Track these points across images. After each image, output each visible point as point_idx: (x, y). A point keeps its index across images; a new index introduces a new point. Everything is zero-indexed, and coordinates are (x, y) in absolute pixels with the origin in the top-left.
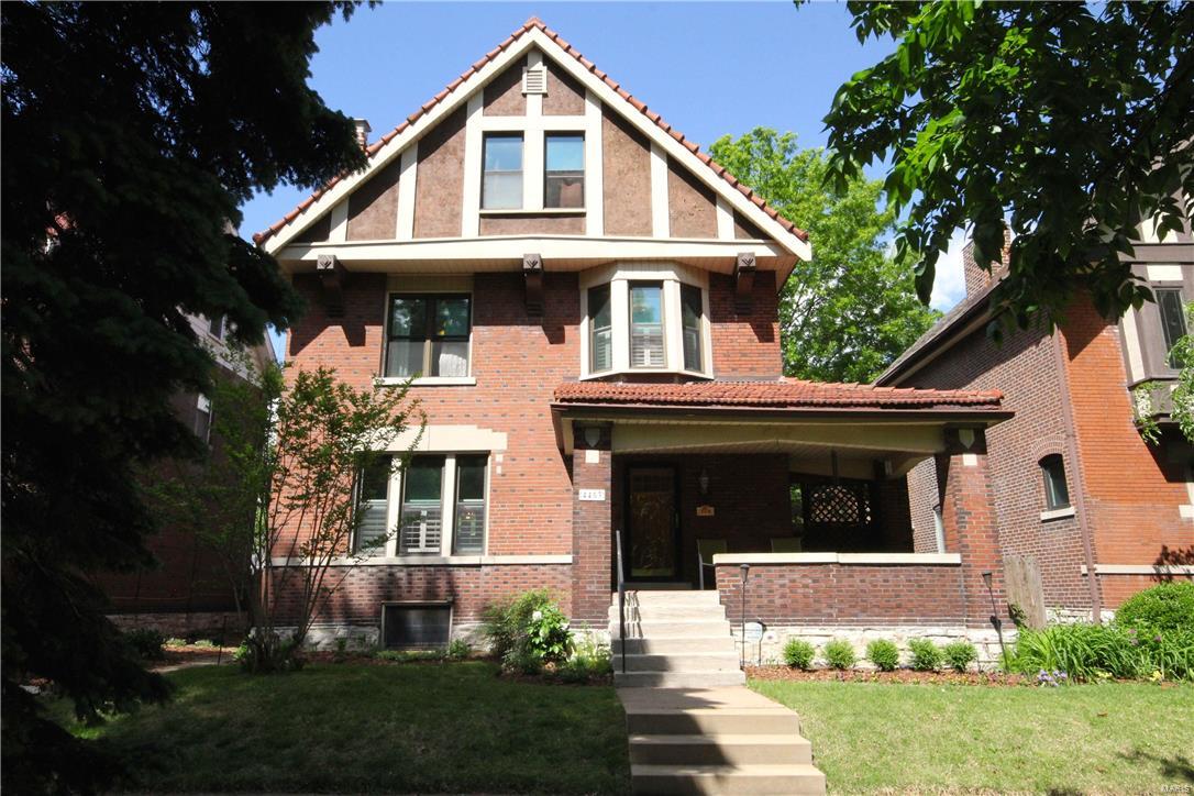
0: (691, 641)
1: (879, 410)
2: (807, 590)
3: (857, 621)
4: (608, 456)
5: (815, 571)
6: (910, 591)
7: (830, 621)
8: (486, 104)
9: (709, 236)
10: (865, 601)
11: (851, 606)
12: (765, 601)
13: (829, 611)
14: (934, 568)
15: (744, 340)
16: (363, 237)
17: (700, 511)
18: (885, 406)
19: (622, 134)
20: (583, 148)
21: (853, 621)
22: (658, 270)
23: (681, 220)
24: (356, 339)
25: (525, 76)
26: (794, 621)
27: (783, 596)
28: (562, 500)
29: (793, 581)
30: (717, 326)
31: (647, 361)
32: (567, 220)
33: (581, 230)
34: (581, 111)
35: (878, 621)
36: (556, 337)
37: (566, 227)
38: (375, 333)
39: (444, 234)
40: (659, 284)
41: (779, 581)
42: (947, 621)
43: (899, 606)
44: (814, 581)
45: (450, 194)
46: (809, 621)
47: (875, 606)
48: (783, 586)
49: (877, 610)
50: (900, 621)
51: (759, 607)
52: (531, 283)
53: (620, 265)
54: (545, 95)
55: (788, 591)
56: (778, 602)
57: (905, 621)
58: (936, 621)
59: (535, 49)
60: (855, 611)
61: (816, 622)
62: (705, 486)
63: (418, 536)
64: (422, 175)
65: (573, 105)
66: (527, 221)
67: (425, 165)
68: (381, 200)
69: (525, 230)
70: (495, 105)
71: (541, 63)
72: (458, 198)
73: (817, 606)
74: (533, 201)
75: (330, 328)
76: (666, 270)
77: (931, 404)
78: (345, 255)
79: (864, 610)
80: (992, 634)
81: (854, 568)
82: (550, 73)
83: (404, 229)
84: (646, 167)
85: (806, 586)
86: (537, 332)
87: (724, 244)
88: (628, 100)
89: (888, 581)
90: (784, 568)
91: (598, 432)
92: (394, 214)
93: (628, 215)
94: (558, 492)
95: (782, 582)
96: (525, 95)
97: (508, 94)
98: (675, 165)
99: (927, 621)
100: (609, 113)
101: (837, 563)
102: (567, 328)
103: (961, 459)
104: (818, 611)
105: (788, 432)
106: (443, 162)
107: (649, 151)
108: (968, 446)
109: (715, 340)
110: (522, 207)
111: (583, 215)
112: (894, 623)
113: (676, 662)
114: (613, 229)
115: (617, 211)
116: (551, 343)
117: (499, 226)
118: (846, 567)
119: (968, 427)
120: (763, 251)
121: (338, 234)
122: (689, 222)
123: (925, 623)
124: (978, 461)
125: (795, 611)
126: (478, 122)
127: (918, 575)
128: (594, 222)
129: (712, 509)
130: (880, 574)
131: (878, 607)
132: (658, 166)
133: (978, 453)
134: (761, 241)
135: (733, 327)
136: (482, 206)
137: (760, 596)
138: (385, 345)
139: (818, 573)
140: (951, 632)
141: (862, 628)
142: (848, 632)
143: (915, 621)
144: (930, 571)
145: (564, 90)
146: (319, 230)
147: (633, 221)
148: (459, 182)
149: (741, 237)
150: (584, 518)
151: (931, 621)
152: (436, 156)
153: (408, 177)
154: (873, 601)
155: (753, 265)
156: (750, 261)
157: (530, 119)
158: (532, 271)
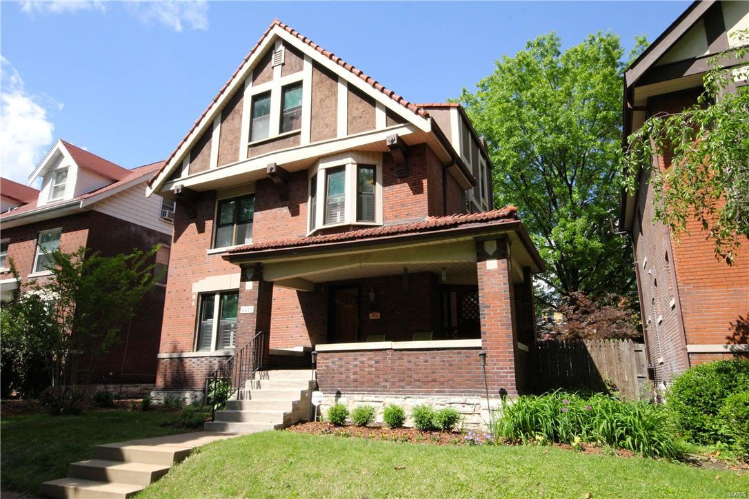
0: (267, 403)
1: (418, 233)
2: (371, 369)
3: (403, 391)
4: (257, 284)
5: (377, 355)
6: (444, 369)
7: (385, 391)
8: (254, 79)
9: (370, 129)
10: (411, 377)
11: (400, 381)
12: (344, 376)
13: (386, 384)
14: (462, 351)
15: (403, 195)
16: (196, 172)
17: (372, 316)
18: (421, 230)
19: (323, 75)
20: (302, 90)
21: (399, 391)
22: (342, 159)
23: (355, 122)
24: (201, 229)
25: (273, 56)
26: (360, 391)
27: (355, 373)
28: (294, 313)
29: (363, 362)
30: (387, 189)
31: (338, 219)
32: (292, 138)
33: (298, 143)
34: (301, 69)
35: (418, 392)
36: (295, 212)
37: (291, 143)
38: (209, 224)
39: (231, 162)
40: (341, 168)
41: (354, 362)
42: (470, 392)
43: (434, 380)
44: (376, 362)
45: (235, 138)
46: (371, 391)
47: (417, 381)
48: (356, 366)
49: (418, 383)
50: (432, 392)
51: (340, 381)
52: (276, 180)
53: (321, 160)
54: (283, 64)
55: (358, 369)
56: (352, 377)
57: (437, 392)
58: (460, 392)
59: (277, 39)
60: (401, 384)
61: (374, 392)
62: (372, 299)
63: (229, 339)
64: (223, 129)
65: (298, 66)
66: (271, 144)
67: (225, 123)
68: (204, 148)
69: (271, 150)
70: (259, 78)
71: (282, 45)
72: (238, 138)
73: (377, 380)
74: (274, 132)
75: (191, 225)
76: (347, 157)
78: (187, 183)
79: (409, 384)
80: (496, 402)
81: (404, 352)
82: (287, 50)
83: (213, 164)
84: (335, 93)
85: (371, 366)
86: (285, 211)
87: (382, 133)
88: (322, 53)
89: (427, 362)
90: (357, 353)
91: (253, 270)
92: (209, 155)
93: (323, 130)
94: (292, 309)
95: (355, 363)
96: (273, 68)
97: (265, 70)
98: (352, 88)
99: (454, 392)
100: (316, 65)
101: (391, 349)
102: (300, 205)
103: (485, 265)
104: (377, 384)
105: (367, 257)
106: (233, 120)
107: (337, 81)
108: (491, 253)
109: (385, 198)
110: (268, 136)
111: (299, 133)
112: (428, 393)
113: (247, 416)
114: (315, 139)
115: (319, 125)
116: (292, 216)
117: (258, 150)
118: (398, 352)
119: (490, 238)
120: (404, 131)
121: (185, 173)
122: (360, 122)
123: (451, 394)
124: (498, 265)
125: (362, 384)
126: (251, 91)
127: (450, 357)
128: (305, 138)
129: (379, 314)
130: (422, 357)
131: (419, 381)
132: (342, 90)
133: (498, 258)
134: (402, 125)
135: (396, 187)
136: (250, 140)
137: (341, 373)
138: (215, 230)
139: (379, 356)
140: (470, 401)
141: (404, 396)
142: (394, 399)
143: (443, 392)
144: (458, 353)
145: (294, 57)
146: (176, 173)
147: (327, 129)
148: (239, 129)
149: (391, 125)
150: (242, 324)
151: (457, 392)
152: (230, 117)
153: (216, 133)
154: (415, 376)
155: (395, 142)
156: (393, 141)
157: (274, 81)
158: (271, 174)
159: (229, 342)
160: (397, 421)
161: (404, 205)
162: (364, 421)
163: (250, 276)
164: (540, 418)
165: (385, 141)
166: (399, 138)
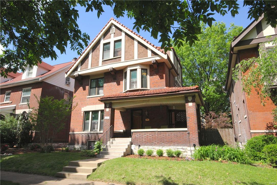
0: (117, 149)
1: (166, 94)
2: (151, 138)
3: (161, 145)
4: (110, 109)
5: (152, 133)
6: (175, 138)
7: (155, 145)
8: (104, 38)
9: (146, 57)
10: (164, 140)
11: (160, 141)
12: (141, 140)
13: (155, 142)
14: (181, 132)
15: (157, 79)
16: (83, 69)
17: (146, 120)
18: (167, 93)
19: (129, 38)
20: (121, 43)
21: (160, 145)
22: (136, 66)
23: (140, 55)
24: (84, 89)
25: (111, 30)
26: (147, 145)
27: (145, 139)
28: (119, 119)
29: (148, 135)
30: (151, 77)
31: (135, 87)
32: (118, 59)
33: (120, 61)
34: (121, 35)
35: (166, 145)
36: (119, 84)
37: (118, 60)
38: (87, 87)
39: (96, 66)
40: (136, 70)
41: (145, 135)
42: (184, 145)
43: (172, 141)
44: (152, 136)
45: (97, 58)
46: (150, 145)
47: (166, 141)
48: (145, 137)
49: (166, 142)
50: (171, 145)
51: (140, 141)
52: (112, 73)
53: (128, 67)
54: (114, 33)
55: (146, 138)
56: (144, 140)
57: (173, 145)
58: (180, 145)
59: (112, 24)
60: (161, 142)
61: (152, 145)
62: (146, 114)
64: (93, 55)
65: (120, 34)
66: (110, 60)
67: (93, 53)
68: (86, 61)
69: (110, 62)
70: (106, 37)
71: (114, 27)
72: (99, 58)
73: (152, 141)
74: (111, 56)
75: (81, 87)
76: (138, 66)
77: (179, 91)
78: (80, 73)
79: (163, 142)
80: (193, 148)
81: (161, 132)
82: (116, 28)
83: (89, 66)
84: (133, 44)
85: (150, 137)
86: (115, 83)
87: (150, 58)
88: (129, 30)
89: (169, 135)
90: (146, 132)
91: (109, 104)
92: (88, 64)
93: (129, 56)
94: (118, 117)
95: (145, 136)
96: (111, 34)
97: (108, 35)
98: (139, 43)
99: (178, 145)
100: (126, 34)
101: (157, 131)
102: (121, 82)
103: (188, 104)
104: (153, 142)
105: (148, 101)
106: (96, 51)
107: (134, 40)
108: (190, 101)
109: (151, 80)
110: (109, 58)
111: (121, 57)
112: (170, 145)
113: (111, 153)
114: (126, 59)
115: (128, 55)
116: (118, 85)
117: (106, 62)
118: (159, 132)
119: (190, 96)
120: (158, 58)
121: (79, 70)
122: (142, 54)
123: (177, 145)
124: (193, 104)
125: (147, 143)
126: (103, 42)
127: (177, 134)
128: (123, 59)
129: (149, 119)
130: (167, 134)
131: (167, 141)
132: (136, 43)
133: (192, 102)
134: (157, 56)
135: (154, 77)
136: (103, 59)
137: (140, 139)
138: (89, 90)
139: (153, 133)
140: (184, 148)
141: (162, 146)
142: (158, 147)
143: (175, 145)
144: (179, 132)
145: (118, 31)
146: (76, 69)
147: (131, 56)
148: (99, 55)
149: (153, 56)
150: (105, 123)
151: (179, 145)
152: (95, 51)
153: (90, 56)
154: (165, 140)
155: (155, 62)
156: (154, 61)
157: (111, 39)
158: (111, 71)
159: (95, 128)
160: (161, 154)
161: (157, 83)
162: (150, 154)
163: (108, 107)
164: (209, 153)
165: (151, 61)
166: (156, 60)
